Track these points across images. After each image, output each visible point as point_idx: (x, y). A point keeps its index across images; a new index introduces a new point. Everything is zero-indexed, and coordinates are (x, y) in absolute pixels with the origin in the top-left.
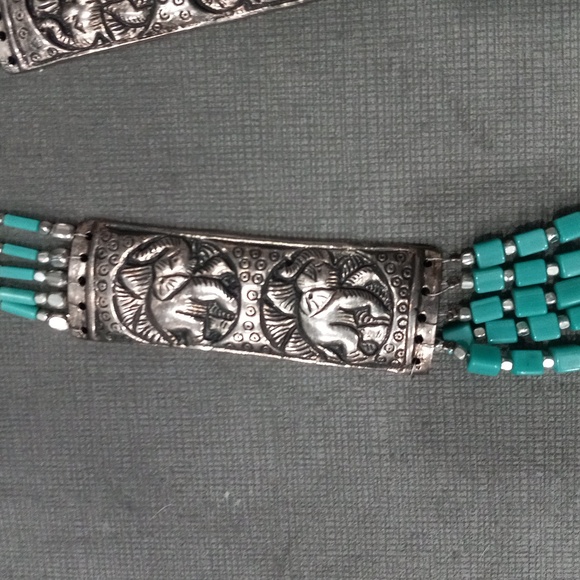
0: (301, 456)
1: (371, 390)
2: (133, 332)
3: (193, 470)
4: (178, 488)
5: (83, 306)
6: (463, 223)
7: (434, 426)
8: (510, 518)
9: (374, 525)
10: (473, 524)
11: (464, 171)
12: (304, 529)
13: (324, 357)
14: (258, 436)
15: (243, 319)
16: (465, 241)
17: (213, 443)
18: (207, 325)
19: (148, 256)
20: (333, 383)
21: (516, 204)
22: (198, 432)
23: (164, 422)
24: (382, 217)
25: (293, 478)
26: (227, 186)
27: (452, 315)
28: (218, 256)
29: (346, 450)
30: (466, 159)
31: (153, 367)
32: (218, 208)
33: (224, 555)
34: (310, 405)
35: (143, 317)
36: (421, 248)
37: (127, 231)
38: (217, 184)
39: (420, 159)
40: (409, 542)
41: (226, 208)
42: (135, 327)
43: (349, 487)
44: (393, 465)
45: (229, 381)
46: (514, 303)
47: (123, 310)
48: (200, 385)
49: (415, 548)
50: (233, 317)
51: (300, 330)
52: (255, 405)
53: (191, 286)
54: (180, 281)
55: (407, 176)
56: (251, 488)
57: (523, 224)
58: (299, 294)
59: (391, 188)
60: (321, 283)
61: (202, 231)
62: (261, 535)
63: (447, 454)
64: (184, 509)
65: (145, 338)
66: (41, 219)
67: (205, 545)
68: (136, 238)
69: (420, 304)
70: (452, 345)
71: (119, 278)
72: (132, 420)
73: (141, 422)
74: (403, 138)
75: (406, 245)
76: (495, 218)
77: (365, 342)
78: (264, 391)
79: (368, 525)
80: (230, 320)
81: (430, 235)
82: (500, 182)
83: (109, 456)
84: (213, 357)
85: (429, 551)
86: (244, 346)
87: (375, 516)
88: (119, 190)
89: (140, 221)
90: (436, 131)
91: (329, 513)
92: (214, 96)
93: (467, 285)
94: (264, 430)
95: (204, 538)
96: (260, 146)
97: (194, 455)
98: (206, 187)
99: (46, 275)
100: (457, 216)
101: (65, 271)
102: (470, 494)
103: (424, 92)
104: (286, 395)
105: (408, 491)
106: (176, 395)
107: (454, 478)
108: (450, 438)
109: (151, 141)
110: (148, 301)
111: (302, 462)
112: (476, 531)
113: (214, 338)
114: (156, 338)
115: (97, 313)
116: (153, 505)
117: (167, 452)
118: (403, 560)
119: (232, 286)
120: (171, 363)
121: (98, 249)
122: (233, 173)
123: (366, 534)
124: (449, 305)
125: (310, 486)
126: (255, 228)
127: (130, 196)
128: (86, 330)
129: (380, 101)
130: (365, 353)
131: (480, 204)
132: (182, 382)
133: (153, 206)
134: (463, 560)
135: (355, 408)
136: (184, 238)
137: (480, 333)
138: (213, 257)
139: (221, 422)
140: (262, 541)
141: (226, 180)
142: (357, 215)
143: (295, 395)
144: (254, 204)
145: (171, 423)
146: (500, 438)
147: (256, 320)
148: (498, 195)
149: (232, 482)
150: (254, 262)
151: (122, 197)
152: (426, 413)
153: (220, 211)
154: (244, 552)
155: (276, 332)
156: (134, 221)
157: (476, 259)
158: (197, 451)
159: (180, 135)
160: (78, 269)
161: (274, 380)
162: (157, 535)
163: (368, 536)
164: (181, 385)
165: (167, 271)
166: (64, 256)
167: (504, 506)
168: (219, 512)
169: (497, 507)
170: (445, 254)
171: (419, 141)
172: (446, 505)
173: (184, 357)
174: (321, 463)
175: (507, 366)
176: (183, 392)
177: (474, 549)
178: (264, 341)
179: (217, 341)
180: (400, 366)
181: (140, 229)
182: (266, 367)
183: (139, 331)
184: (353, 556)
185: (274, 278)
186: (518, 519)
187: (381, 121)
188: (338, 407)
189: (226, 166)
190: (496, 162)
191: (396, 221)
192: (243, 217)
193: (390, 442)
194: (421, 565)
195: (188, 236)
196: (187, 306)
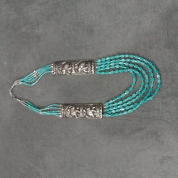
5: (63, 114)
13: (90, 117)
15: (81, 114)
19: (70, 107)
28: (78, 107)
36: (100, 104)
37: (67, 105)
46: (110, 109)
47: (68, 114)
50: (79, 114)
51: (87, 114)
53: (75, 110)
58: (87, 110)
60: (89, 109)
61: (76, 104)
65: (70, 117)
66: (58, 104)
69: (100, 110)
71: (67, 110)
77: (94, 115)
86: (81, 117)
93: (105, 107)
99: (59, 111)
101: (61, 110)
110: (70, 113)
113: (78, 116)
115: (65, 114)
119: (79, 110)
121: (64, 107)
128: (64, 117)
137: (107, 113)
150: (81, 107)
155: (85, 115)
165: (72, 109)
166: (61, 108)
178: (83, 116)
181: (69, 104)
185: (84, 108)
195: (74, 105)
196: (75, 113)
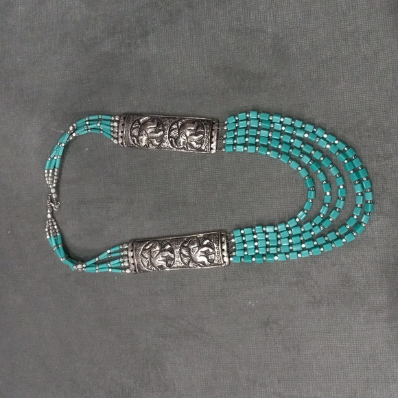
5: (133, 264)
13: (200, 266)
15: (176, 259)
18: (167, 263)
19: (148, 247)
35: (150, 264)
36: (221, 231)
37: (142, 241)
42: (148, 267)
47: (144, 263)
50: (173, 259)
51: (192, 259)
53: (161, 253)
54: (158, 252)
58: (190, 249)
60: (196, 246)
61: (162, 237)
65: (151, 270)
68: (144, 242)
71: (142, 254)
75: (216, 231)
77: (210, 260)
84: (170, 271)
86: (178, 267)
93: (233, 240)
101: (127, 255)
110: (150, 259)
113: (170, 266)
114: (154, 269)
115: (137, 265)
119: (172, 251)
121: (135, 248)
128: (135, 271)
130: (210, 263)
138: (166, 244)
147: (180, 259)
150: (176, 243)
155: (186, 261)
160: (131, 254)
165: (154, 250)
166: (127, 252)
178: (183, 265)
180: (221, 265)
181: (145, 240)
185: (183, 246)
195: (158, 239)
196: (161, 258)
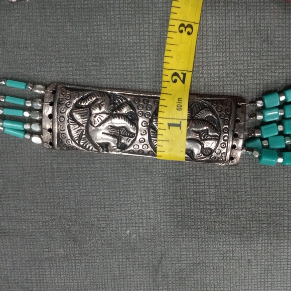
0: (168, 211)
1: (207, 175)
2: (79, 145)
3: (110, 219)
4: (102, 229)
5: (51, 130)
6: (257, 84)
7: (240, 193)
8: (278, 241)
9: (207, 247)
10: (259, 245)
11: (257, 57)
12: (170, 249)
14: (145, 200)
15: (139, 137)
16: (258, 94)
17: (121, 204)
20: (186, 171)
21: (285, 74)
22: (113, 198)
23: (94, 194)
24: (214, 81)
25: (164, 223)
26: (130, 65)
27: (251, 134)
28: (126, 102)
29: (192, 207)
30: (259, 50)
31: (89, 164)
32: (125, 77)
33: (126, 265)
34: (173, 183)
35: (84, 136)
36: (236, 98)
37: (75, 89)
38: (125, 63)
39: (235, 50)
40: (225, 255)
41: (129, 77)
42: (79, 142)
43: (194, 227)
44: (218, 214)
45: (130, 171)
46: (284, 127)
47: (73, 132)
48: (114, 173)
49: (228, 258)
52: (144, 184)
53: (111, 119)
54: (105, 116)
55: (228, 59)
56: (141, 228)
57: (288, 85)
59: (219, 65)
61: (117, 89)
62: (146, 253)
63: (246, 208)
64: (104, 241)
65: (85, 148)
66: (27, 83)
67: (116, 259)
68: (80, 93)
69: (234, 127)
70: (251, 150)
72: (77, 193)
73: (82, 194)
74: (226, 38)
75: (227, 96)
76: (273, 82)
77: (205, 149)
78: (149, 176)
79: (203, 246)
80: (132, 137)
81: (239, 91)
82: (276, 63)
83: (64, 212)
84: (121, 157)
85: (236, 260)
86: (139, 152)
87: (207, 242)
88: (70, 67)
89: (82, 84)
90: (243, 35)
91: (183, 241)
92: (124, 15)
93: (260, 117)
94: (148, 197)
95: (115, 256)
96: (149, 42)
97: (110, 211)
98: (118, 65)
99: (29, 113)
100: (254, 80)
101: (41, 111)
102: (257, 229)
103: (237, 14)
104: (160, 178)
105: (225, 228)
106: (101, 179)
107: (249, 221)
108: (248, 199)
109: (89, 39)
111: (169, 214)
112: (260, 248)
113: (123, 147)
114: (91, 148)
115: (58, 134)
116: (88, 239)
117: (96, 210)
118: (222, 265)
120: (98, 161)
121: (59, 99)
122: (134, 57)
123: (202, 251)
124: (248, 129)
125: (173, 227)
126: (145, 87)
127: (76, 70)
128: (51, 144)
129: (214, 18)
130: (204, 155)
131: (266, 74)
132: (104, 171)
133: (89, 75)
134: (253, 264)
135: (198, 184)
136: (107, 93)
137: (265, 143)
138: (123, 104)
139: (125, 193)
140: (147, 256)
141: (130, 61)
142: (200, 80)
143: (166, 178)
144: (145, 74)
145: (98, 194)
146: (274, 199)
147: (146, 137)
148: (275, 69)
149: (131, 225)
150: (145, 106)
151: (72, 71)
152: (236, 187)
153: (126, 78)
154: (137, 263)
156: (79, 84)
157: (264, 103)
158: (112, 209)
159: (104, 36)
160: (48, 111)
161: (154, 170)
162: (90, 255)
163: (204, 253)
164: (104, 174)
166: (40, 103)
167: (275, 235)
168: (124, 241)
169: (272, 235)
170: (247, 101)
171: (234, 40)
172: (245, 235)
173: (105, 158)
174: (179, 214)
175: (280, 160)
176: (105, 177)
177: (259, 258)
178: (150, 149)
179: (124, 149)
180: (223, 161)
181: (83, 88)
182: (150, 163)
183: (82, 144)
184: (195, 263)
185: (156, 114)
186: (282, 241)
187: (214, 29)
188: (188, 184)
189: (130, 53)
190: (274, 52)
191: (221, 83)
192: (139, 82)
193: (216, 202)
194: (231, 267)
195: (109, 92)
